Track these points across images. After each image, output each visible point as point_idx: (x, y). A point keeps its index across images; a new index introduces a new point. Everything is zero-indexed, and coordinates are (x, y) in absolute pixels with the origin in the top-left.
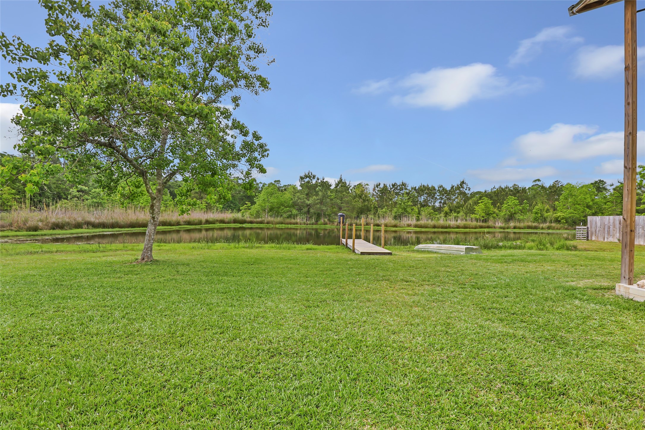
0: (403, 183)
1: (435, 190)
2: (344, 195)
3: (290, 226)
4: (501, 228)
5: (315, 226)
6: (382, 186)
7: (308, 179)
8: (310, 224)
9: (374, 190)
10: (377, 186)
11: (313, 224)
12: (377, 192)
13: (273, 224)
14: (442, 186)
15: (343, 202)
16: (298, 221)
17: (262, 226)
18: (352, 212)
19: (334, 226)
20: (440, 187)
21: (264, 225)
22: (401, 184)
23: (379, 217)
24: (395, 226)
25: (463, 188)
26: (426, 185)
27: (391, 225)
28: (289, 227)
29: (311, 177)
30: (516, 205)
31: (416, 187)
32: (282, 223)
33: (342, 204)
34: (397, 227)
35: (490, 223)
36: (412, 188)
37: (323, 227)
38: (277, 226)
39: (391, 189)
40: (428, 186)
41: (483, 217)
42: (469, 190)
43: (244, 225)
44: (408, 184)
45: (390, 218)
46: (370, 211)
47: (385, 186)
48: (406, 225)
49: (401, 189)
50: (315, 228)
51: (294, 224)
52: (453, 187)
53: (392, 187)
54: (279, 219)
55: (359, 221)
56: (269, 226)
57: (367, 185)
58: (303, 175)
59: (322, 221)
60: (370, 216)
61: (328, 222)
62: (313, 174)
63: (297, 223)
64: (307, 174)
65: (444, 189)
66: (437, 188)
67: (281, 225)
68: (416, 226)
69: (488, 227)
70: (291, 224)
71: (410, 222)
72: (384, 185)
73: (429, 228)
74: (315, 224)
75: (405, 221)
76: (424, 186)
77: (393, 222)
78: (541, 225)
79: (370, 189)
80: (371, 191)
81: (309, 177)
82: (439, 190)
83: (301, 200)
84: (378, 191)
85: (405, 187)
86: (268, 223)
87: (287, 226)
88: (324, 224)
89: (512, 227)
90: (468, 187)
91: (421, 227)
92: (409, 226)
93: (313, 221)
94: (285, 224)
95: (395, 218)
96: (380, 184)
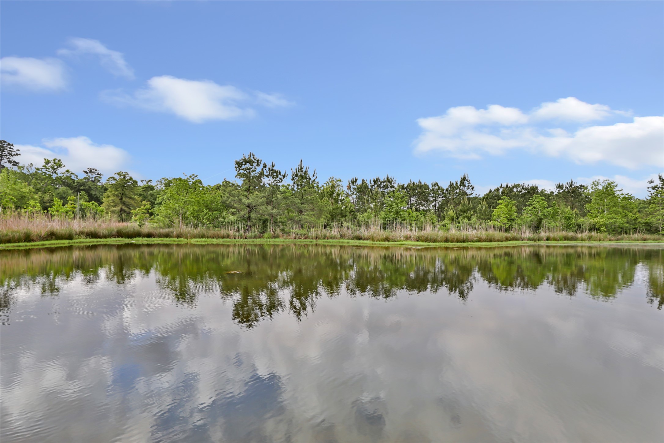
0: (388, 178)
1: (428, 188)
2: (305, 190)
3: (215, 241)
4: (530, 239)
5: (258, 241)
6: (359, 182)
7: (248, 165)
8: (251, 238)
9: (349, 188)
10: (353, 183)
11: (255, 237)
12: (352, 190)
13: (187, 238)
14: (437, 184)
15: (305, 201)
16: (231, 232)
17: (166, 240)
18: (319, 218)
19: (290, 240)
20: (435, 185)
21: (171, 239)
22: (386, 179)
23: (360, 226)
24: (387, 239)
25: (464, 186)
26: (417, 182)
27: (380, 238)
28: (215, 243)
29: (254, 162)
30: (544, 208)
31: (404, 185)
32: (203, 236)
33: (303, 205)
34: (389, 241)
35: (515, 234)
36: (399, 186)
37: (272, 241)
38: (193, 241)
39: (372, 186)
40: (420, 183)
41: (505, 224)
42: (473, 189)
43: (133, 241)
44: (395, 179)
45: (376, 227)
46: (345, 216)
47: (364, 182)
48: (402, 238)
49: (386, 187)
50: (258, 243)
51: (223, 237)
52: (452, 185)
53: (373, 183)
54: (199, 230)
55: (329, 231)
56: (180, 241)
57: (340, 181)
58: (239, 160)
59: (271, 232)
60: (346, 224)
61: (281, 234)
62: (257, 157)
63: (228, 236)
64: (247, 157)
65: (439, 187)
66: (431, 187)
67: (199, 240)
68: (418, 239)
69: (514, 239)
70: (218, 237)
71: (407, 233)
72: (363, 180)
73: (439, 242)
74: (260, 237)
75: (400, 232)
76: (414, 184)
77: (384, 233)
78: (579, 235)
79: (344, 187)
80: (345, 189)
81: (251, 162)
82: (433, 190)
83: (234, 197)
84: (355, 189)
85: (391, 183)
86: (178, 236)
87: (210, 241)
88: (275, 237)
89: (545, 238)
90: (470, 185)
91: (427, 240)
92: (408, 238)
93: (257, 232)
94: (208, 237)
95: (385, 226)
96: (356, 180)
